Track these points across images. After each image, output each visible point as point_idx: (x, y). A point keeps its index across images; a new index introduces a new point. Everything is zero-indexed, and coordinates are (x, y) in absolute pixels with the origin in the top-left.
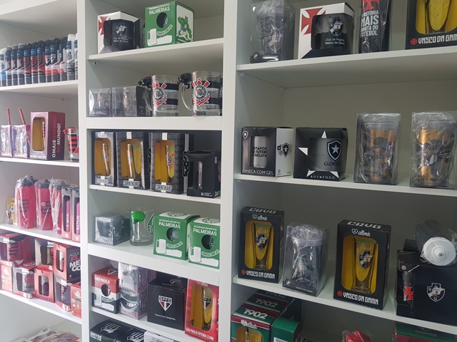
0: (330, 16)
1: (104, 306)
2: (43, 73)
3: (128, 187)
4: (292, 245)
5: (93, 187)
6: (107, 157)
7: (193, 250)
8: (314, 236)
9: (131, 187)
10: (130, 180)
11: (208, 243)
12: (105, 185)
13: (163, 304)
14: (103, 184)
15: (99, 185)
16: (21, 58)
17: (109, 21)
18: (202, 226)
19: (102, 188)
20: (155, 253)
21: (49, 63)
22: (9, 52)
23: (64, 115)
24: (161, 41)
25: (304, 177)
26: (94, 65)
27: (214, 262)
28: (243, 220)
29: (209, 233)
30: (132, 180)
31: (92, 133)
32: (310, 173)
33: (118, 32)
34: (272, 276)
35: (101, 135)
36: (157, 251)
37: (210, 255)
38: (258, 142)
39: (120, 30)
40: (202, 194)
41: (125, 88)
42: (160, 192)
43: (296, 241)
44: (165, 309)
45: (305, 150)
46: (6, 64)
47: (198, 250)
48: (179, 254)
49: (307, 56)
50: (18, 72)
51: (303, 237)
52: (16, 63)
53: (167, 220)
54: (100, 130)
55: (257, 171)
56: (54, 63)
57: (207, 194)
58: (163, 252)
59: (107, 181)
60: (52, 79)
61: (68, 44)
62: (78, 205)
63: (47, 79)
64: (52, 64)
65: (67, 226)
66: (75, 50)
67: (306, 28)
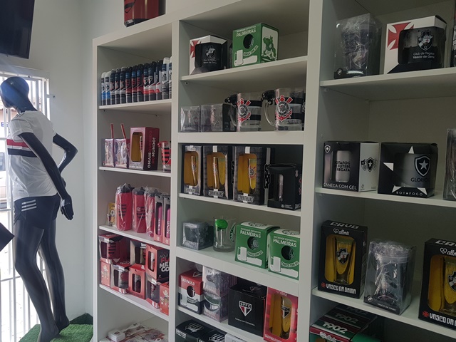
0: (418, 30)
1: (189, 306)
2: (141, 93)
3: (213, 197)
4: (375, 262)
5: (182, 195)
6: (194, 168)
7: (272, 259)
8: (399, 254)
9: (216, 197)
10: (215, 190)
11: (288, 254)
12: (193, 194)
13: (243, 309)
14: (191, 193)
15: (188, 193)
16: (123, 80)
17: (200, 44)
18: (281, 237)
19: (190, 196)
20: (236, 260)
21: (147, 84)
22: (113, 75)
23: (158, 130)
24: (247, 61)
25: (390, 193)
26: (186, 85)
27: (294, 273)
28: (324, 234)
29: (289, 244)
30: (217, 190)
31: (183, 146)
32: (395, 188)
33: (207, 54)
34: (353, 291)
35: (190, 148)
36: (239, 259)
37: (290, 266)
38: (341, 156)
39: (209, 52)
40: (283, 206)
41: (212, 106)
42: (242, 202)
43: (379, 257)
44: (245, 314)
45: (391, 166)
46: (111, 85)
47: (277, 260)
48: (259, 262)
49: (394, 71)
50: (121, 92)
51: (387, 255)
52: (119, 84)
53: (248, 229)
54: (189, 144)
55: (339, 185)
56: (151, 83)
57: (287, 206)
58: (244, 259)
59: (195, 190)
60: (149, 98)
61: (164, 67)
62: (169, 212)
63: (145, 98)
64: (150, 85)
65: (159, 230)
66: (169, 72)
67: (393, 43)
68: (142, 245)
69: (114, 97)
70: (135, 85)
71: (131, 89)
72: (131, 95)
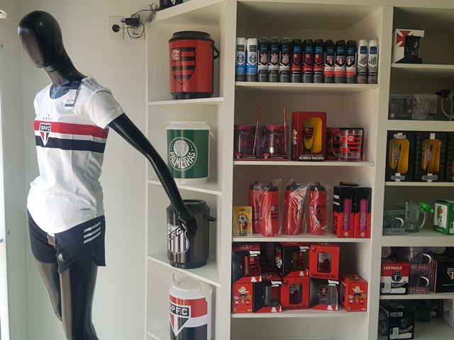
1: (394, 291)
3: (426, 181)
5: (389, 184)
9: (430, 180)
12: (401, 181)
13: (451, 274)
14: (399, 180)
15: (394, 181)
16: (290, 54)
17: (412, 36)
19: (398, 183)
20: (449, 233)
30: (431, 174)
31: (388, 134)
33: (415, 47)
35: (398, 136)
36: (451, 232)
44: (452, 278)
54: (397, 132)
59: (404, 177)
60: (337, 80)
61: (364, 49)
62: (363, 203)
63: (326, 79)
64: (340, 66)
65: (346, 225)
66: (371, 56)
68: (301, 248)
69: (267, 72)
70: (312, 63)
71: (301, 66)
72: (301, 73)
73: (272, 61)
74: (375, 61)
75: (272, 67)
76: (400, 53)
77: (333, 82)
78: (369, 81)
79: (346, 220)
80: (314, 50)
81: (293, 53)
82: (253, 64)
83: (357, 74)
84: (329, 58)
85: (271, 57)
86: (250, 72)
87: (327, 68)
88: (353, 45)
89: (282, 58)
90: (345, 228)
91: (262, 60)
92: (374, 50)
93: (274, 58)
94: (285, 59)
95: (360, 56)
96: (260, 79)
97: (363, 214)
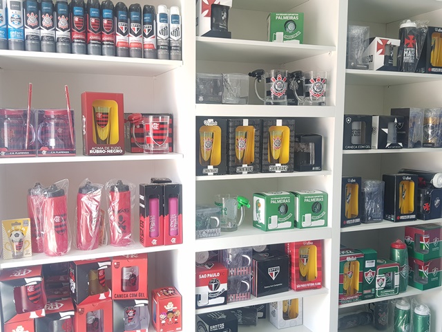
3: (241, 173)
5: (201, 178)
7: (304, 217)
9: (245, 172)
10: (244, 166)
12: (214, 174)
13: (272, 274)
14: (212, 174)
17: (219, 5)
18: (311, 195)
19: (211, 177)
20: (267, 229)
25: (384, 148)
27: (322, 222)
29: (317, 200)
30: (246, 166)
31: (197, 121)
32: (388, 145)
33: (223, 18)
35: (209, 122)
36: (269, 228)
37: (319, 217)
38: (355, 126)
42: (275, 172)
44: (274, 278)
45: (386, 130)
47: (308, 216)
48: (289, 224)
50: (60, 34)
53: (278, 197)
54: (207, 118)
55: (357, 147)
58: (274, 227)
59: (217, 169)
60: (132, 53)
61: (164, 17)
62: (173, 202)
63: (119, 52)
64: (136, 35)
65: (153, 231)
66: (173, 26)
67: (381, 51)
69: (39, 39)
70: (100, 30)
71: (86, 34)
72: (86, 42)
73: (44, 23)
74: (178, 32)
75: (44, 32)
76: (206, 24)
77: (129, 56)
78: (172, 57)
79: (153, 224)
80: (101, 13)
81: (73, 16)
82: (16, 27)
83: (158, 47)
84: (121, 25)
85: (42, 19)
86: (13, 36)
87: (120, 38)
88: (150, 11)
89: (58, 21)
90: (153, 235)
91: (29, 22)
92: (176, 18)
93: (47, 20)
94: (63, 22)
95: (160, 25)
96: (29, 47)
97: (173, 216)
